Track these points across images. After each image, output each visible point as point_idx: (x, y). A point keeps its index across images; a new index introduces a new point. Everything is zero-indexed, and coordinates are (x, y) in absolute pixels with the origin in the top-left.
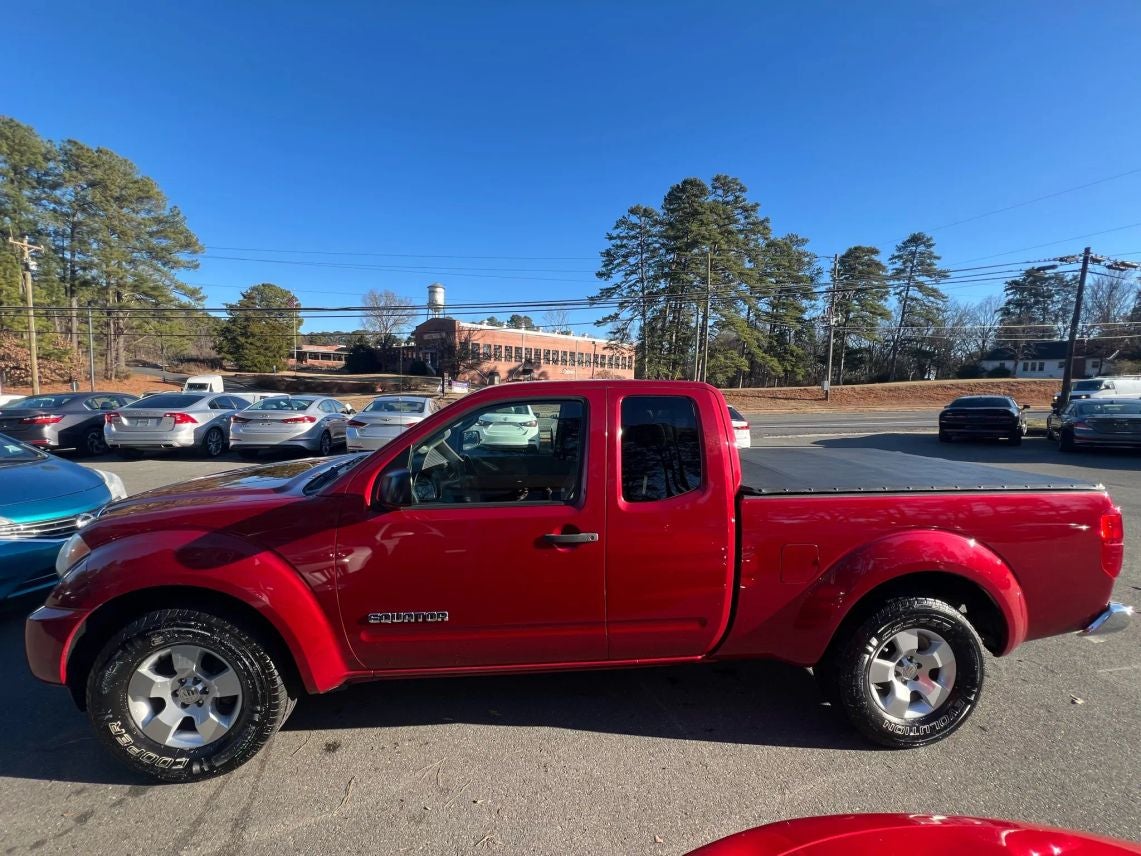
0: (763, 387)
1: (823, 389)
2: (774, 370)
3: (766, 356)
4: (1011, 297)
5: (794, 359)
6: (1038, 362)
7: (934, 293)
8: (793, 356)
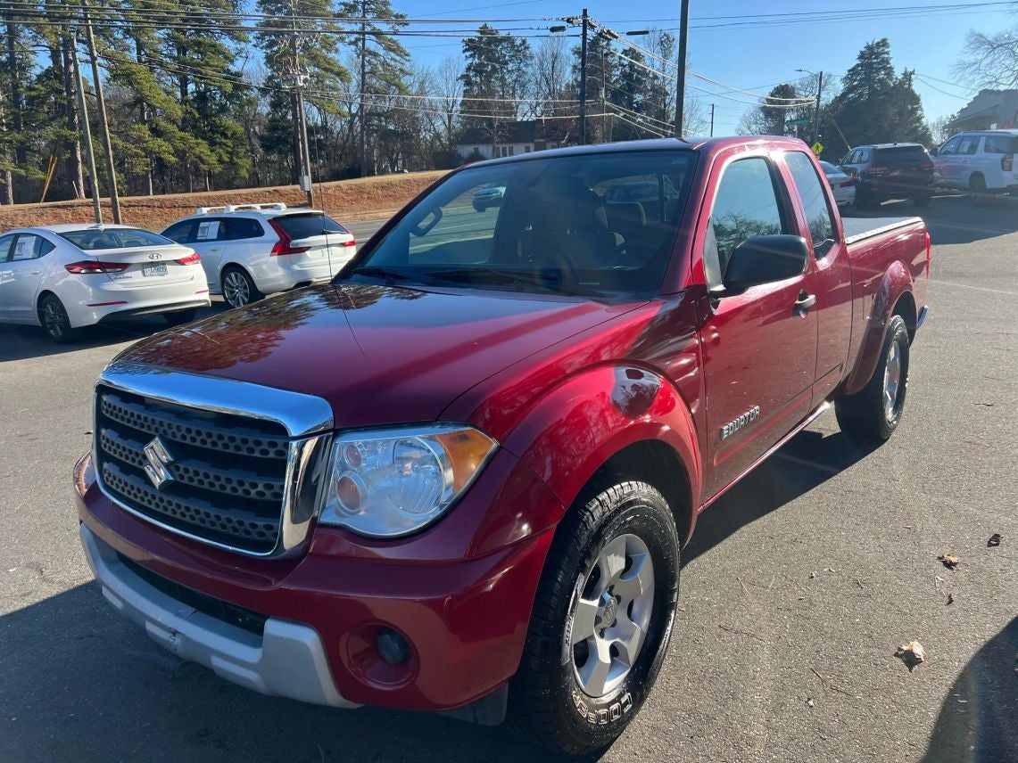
0: (188, 191)
1: (303, 188)
2: (202, 161)
3: (187, 135)
4: (470, 61)
5: (230, 143)
6: (507, 146)
7: (393, 48)
8: (226, 137)
